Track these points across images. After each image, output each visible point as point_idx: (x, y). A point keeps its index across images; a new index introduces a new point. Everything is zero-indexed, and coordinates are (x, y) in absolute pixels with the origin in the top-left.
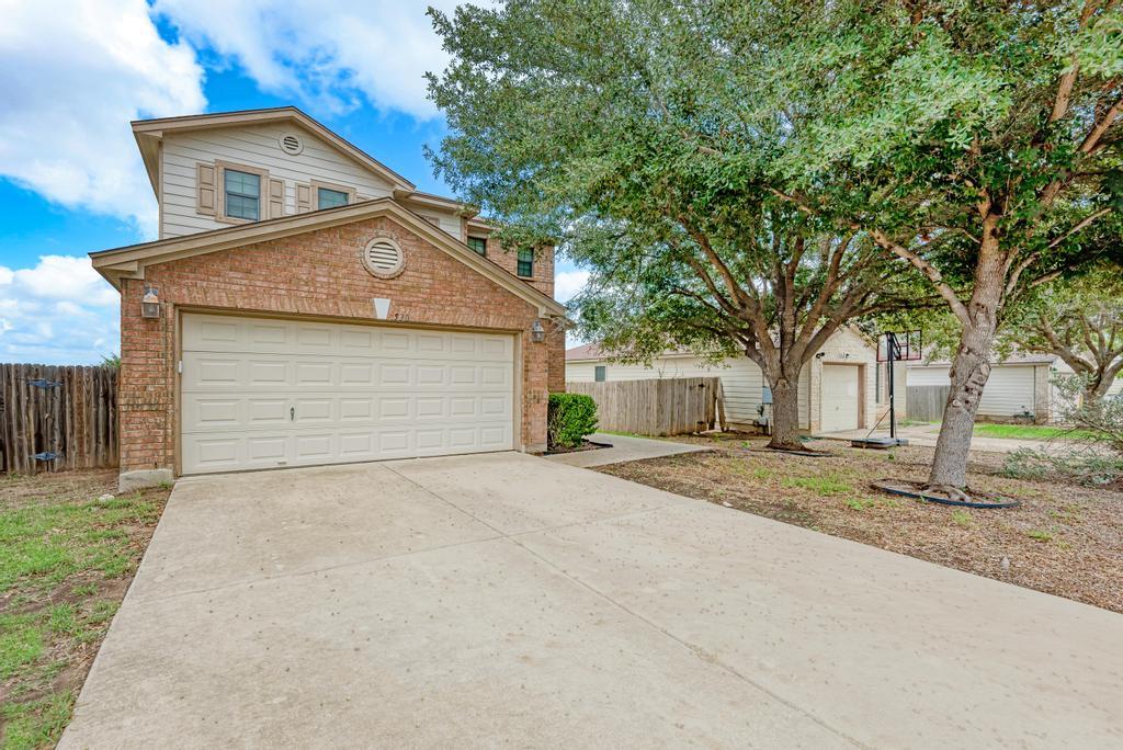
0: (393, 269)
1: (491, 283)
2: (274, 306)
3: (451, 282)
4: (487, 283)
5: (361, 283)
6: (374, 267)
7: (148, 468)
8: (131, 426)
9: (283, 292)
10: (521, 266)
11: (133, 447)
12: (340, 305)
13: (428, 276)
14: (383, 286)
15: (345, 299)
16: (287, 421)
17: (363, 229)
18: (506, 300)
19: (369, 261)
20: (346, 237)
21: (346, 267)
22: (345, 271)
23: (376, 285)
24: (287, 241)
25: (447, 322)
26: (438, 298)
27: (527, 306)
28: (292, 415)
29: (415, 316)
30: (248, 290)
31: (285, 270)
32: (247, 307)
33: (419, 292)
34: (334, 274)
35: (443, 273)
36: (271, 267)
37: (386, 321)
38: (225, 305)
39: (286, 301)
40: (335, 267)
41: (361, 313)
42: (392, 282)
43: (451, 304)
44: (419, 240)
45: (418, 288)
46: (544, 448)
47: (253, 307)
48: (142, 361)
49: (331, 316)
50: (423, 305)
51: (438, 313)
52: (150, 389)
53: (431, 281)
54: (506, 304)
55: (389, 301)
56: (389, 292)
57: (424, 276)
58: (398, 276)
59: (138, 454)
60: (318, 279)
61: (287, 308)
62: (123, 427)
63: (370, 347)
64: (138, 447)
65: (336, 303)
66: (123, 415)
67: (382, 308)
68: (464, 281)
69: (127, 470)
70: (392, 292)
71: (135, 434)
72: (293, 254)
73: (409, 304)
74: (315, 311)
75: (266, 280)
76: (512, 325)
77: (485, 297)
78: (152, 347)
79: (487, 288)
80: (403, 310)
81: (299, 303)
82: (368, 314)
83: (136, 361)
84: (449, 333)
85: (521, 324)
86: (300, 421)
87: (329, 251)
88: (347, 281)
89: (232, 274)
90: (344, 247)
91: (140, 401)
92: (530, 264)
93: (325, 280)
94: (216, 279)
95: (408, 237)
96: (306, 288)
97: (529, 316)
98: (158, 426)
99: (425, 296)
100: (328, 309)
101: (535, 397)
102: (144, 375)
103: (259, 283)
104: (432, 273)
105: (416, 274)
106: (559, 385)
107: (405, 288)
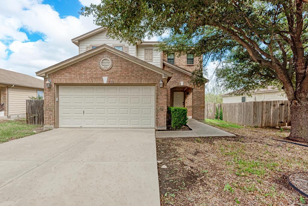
0: (108, 67)
1: (142, 68)
2: (76, 82)
3: (128, 69)
4: (141, 68)
5: (99, 73)
6: (103, 67)
7: (49, 125)
8: (46, 114)
9: (78, 78)
10: (189, 60)
11: (46, 120)
12: (93, 80)
13: (120, 68)
14: (106, 73)
15: (95, 78)
16: (82, 114)
17: (99, 56)
18: (149, 73)
19: (101, 65)
20: (95, 59)
21: (95, 68)
22: (94, 69)
23: (103, 73)
24: (79, 63)
25: (126, 83)
26: (123, 75)
27: (158, 74)
28: (84, 113)
29: (116, 82)
30: (70, 78)
31: (79, 71)
32: (70, 83)
33: (117, 73)
34: (92, 71)
35: (125, 66)
36: (75, 71)
37: (107, 84)
38: (65, 83)
39: (79, 80)
40: (92, 69)
41: (99, 82)
42: (108, 71)
43: (128, 77)
44: (117, 56)
45: (116, 72)
46: (165, 128)
47: (71, 82)
48: (48, 98)
49: (90, 84)
50: (118, 78)
51: (123, 80)
52: (50, 105)
53: (121, 70)
54: (148, 75)
55: (107, 77)
56: (107, 74)
57: (119, 68)
58: (110, 69)
59: (47, 121)
60: (87, 73)
61: (79, 82)
62: (44, 114)
63: (105, 92)
64: (47, 120)
65: (92, 80)
66: (44, 111)
67: (105, 80)
68: (132, 68)
69: (45, 125)
70: (108, 74)
71: (47, 116)
72: (81, 66)
73: (114, 78)
74: (86, 82)
75: (74, 75)
76: (151, 82)
77: (141, 73)
78: (50, 95)
79: (141, 69)
80: (112, 80)
81: (82, 80)
82: (101, 82)
83: (47, 98)
84: (130, 86)
85: (155, 81)
86: (86, 115)
87: (90, 64)
88: (95, 73)
89: (66, 74)
90: (94, 62)
91: (47, 108)
92: (193, 59)
93: (89, 73)
94: (63, 76)
95: (113, 56)
96: (84, 76)
97: (158, 78)
98: (51, 115)
99: (119, 75)
100: (90, 82)
101: (161, 109)
102: (48, 102)
103: (72, 76)
104: (121, 67)
105: (116, 68)
106: (202, 104)
107: (112, 73)
